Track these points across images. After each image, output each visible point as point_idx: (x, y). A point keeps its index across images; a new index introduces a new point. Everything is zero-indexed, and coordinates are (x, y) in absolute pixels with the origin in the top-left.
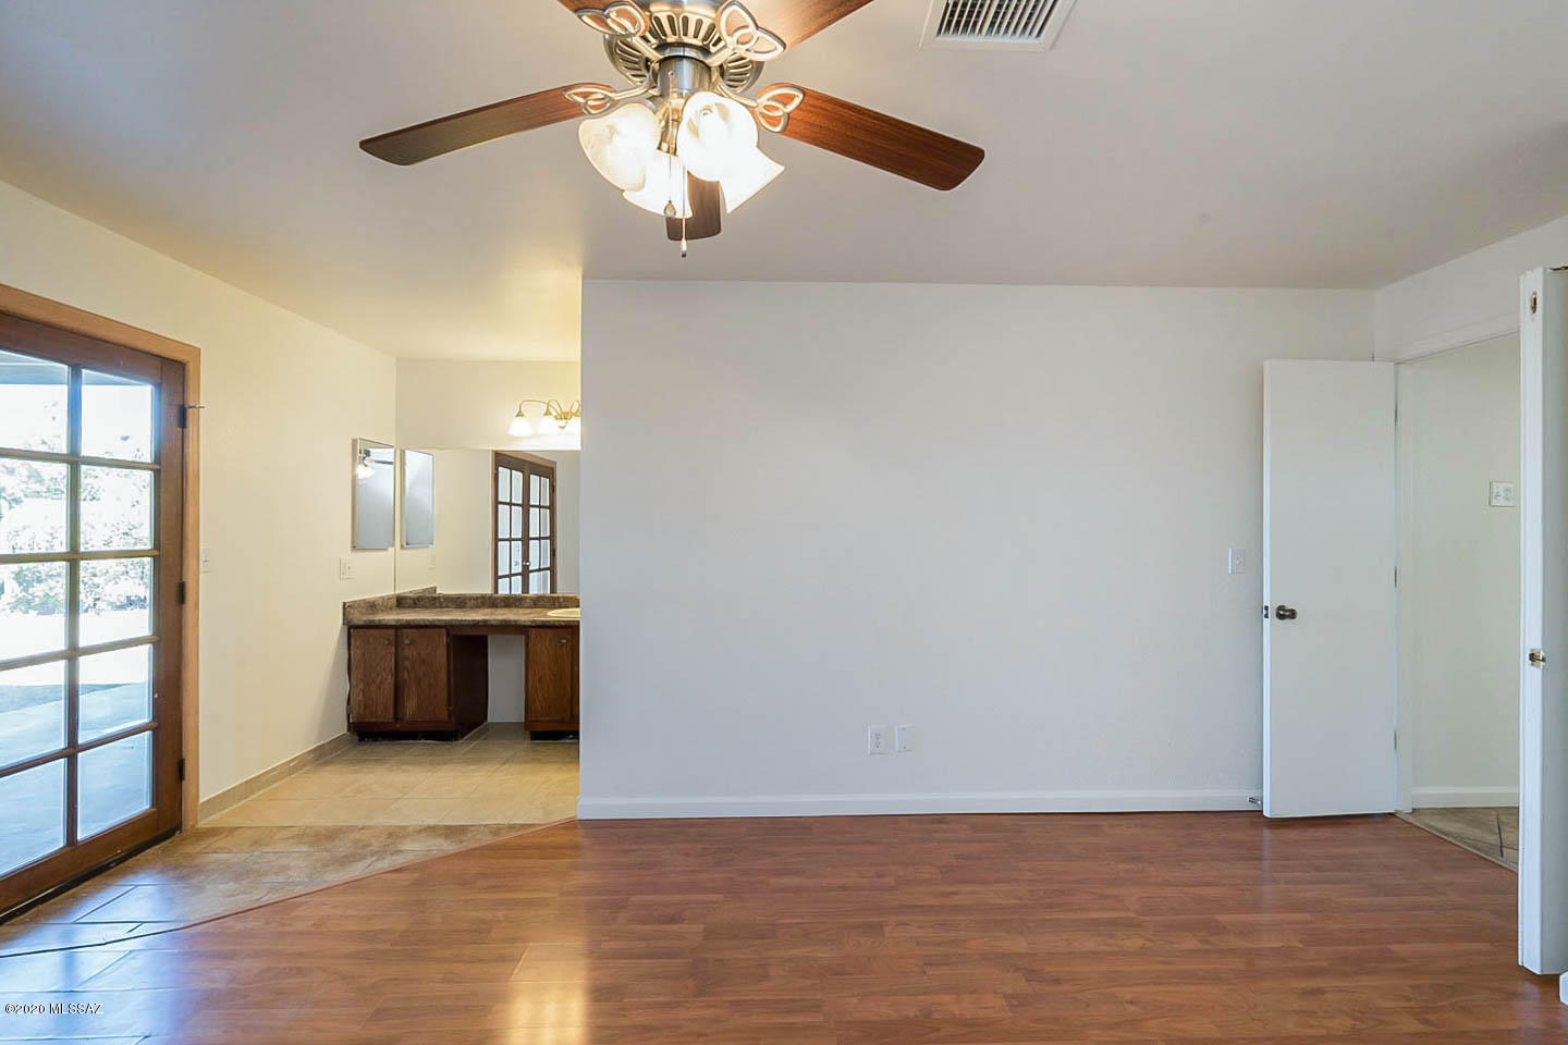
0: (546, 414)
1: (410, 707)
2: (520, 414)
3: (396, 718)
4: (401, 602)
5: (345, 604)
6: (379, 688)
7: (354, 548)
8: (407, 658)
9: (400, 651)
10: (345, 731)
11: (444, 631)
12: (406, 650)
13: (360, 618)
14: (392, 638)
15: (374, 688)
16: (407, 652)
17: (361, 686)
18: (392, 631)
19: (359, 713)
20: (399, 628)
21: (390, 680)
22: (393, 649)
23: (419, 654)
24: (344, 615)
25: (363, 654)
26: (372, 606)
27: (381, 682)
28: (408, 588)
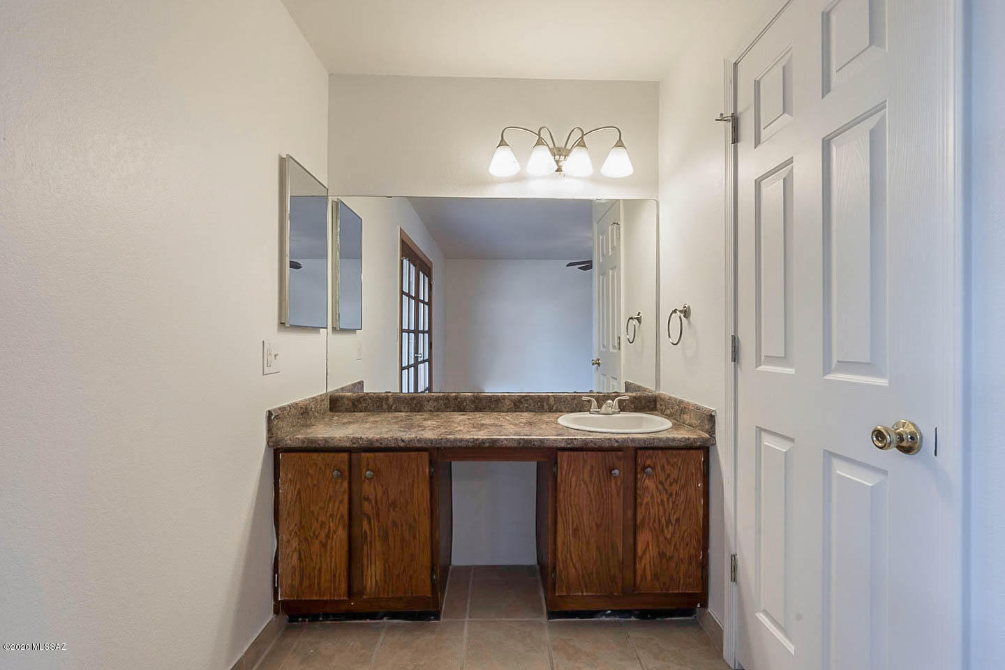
0: (537, 144)
1: (372, 576)
2: (503, 143)
3: (350, 593)
4: (337, 404)
5: (270, 413)
6: (324, 545)
7: (282, 324)
8: (367, 499)
9: (354, 488)
10: (271, 616)
11: (425, 455)
12: (366, 485)
13: (294, 435)
14: (345, 467)
15: (316, 546)
16: (368, 489)
17: (295, 544)
18: (345, 456)
19: (292, 587)
20: (355, 451)
21: (342, 534)
22: (346, 484)
23: (385, 492)
24: (269, 430)
25: (299, 493)
26: (304, 413)
27: (328, 536)
28: (339, 383)
